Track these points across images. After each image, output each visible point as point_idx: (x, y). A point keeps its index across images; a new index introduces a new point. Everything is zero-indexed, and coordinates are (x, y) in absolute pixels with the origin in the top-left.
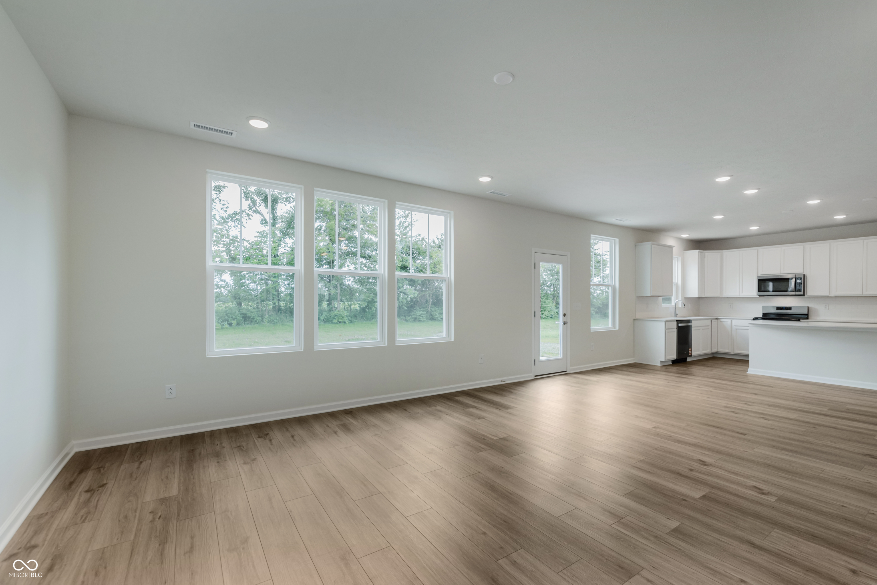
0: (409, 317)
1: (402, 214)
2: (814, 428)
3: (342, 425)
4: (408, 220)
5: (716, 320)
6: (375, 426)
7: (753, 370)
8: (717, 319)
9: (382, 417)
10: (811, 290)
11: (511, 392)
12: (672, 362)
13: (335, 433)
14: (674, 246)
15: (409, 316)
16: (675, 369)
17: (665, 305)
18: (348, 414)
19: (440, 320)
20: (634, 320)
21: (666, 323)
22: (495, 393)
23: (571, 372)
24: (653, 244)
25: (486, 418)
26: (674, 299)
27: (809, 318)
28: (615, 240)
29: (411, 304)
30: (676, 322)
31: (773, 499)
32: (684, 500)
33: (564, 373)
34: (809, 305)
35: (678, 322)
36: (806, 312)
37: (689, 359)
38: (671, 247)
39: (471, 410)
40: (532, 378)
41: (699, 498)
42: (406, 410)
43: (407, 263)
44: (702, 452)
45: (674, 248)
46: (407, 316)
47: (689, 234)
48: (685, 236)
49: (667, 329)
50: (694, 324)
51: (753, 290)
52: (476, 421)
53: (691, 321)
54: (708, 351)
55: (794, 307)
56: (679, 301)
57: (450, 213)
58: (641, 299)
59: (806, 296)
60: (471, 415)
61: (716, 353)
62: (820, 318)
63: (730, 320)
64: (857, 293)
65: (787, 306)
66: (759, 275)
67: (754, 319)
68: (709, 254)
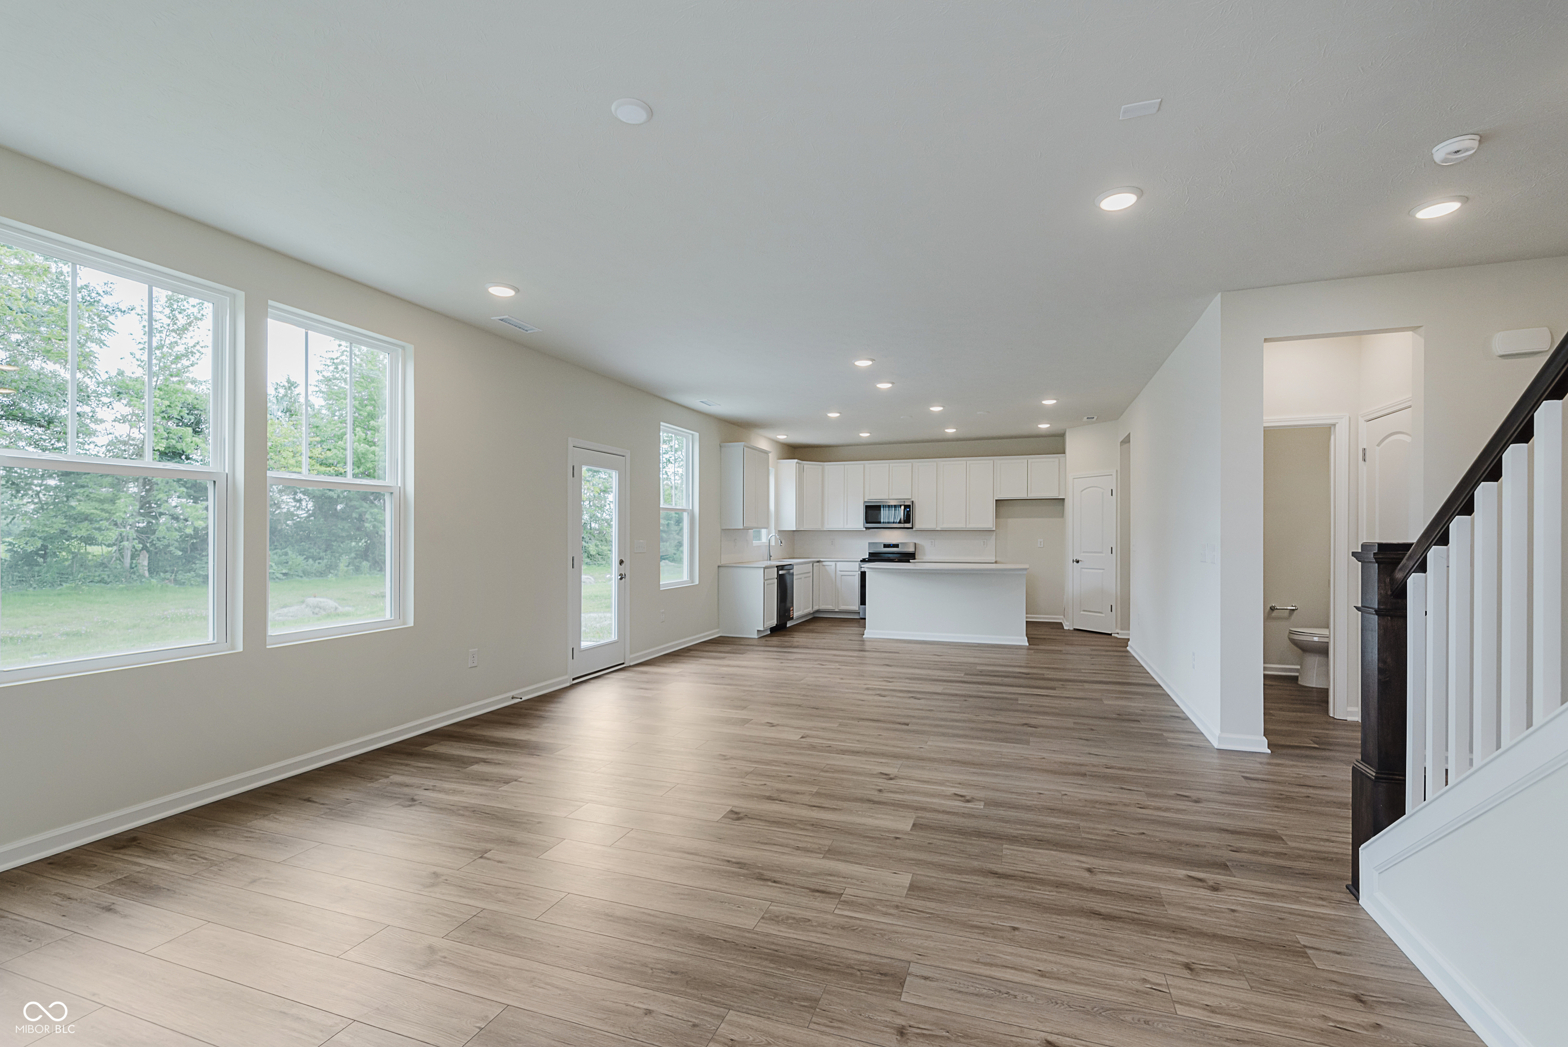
0: (188, 574)
1: (165, 323)
2: (966, 701)
3: (120, 882)
4: (184, 341)
5: (818, 564)
6: (237, 858)
7: (868, 633)
8: (818, 562)
9: (247, 831)
10: (921, 520)
11: (541, 717)
12: (771, 631)
13: (109, 909)
14: (770, 452)
15: (189, 571)
16: (775, 640)
17: (755, 543)
18: (124, 847)
19: (280, 579)
20: (719, 567)
21: (764, 570)
22: (510, 724)
23: (632, 664)
24: (744, 446)
25: (519, 780)
26: (766, 533)
27: (916, 557)
28: (693, 435)
29: (193, 543)
30: (776, 569)
31: (981, 805)
32: (897, 838)
33: (621, 668)
34: (916, 542)
35: (778, 568)
36: (911, 549)
37: (791, 623)
38: (765, 452)
39: (476, 768)
40: (568, 684)
41: (911, 830)
42: (309, 800)
43: (184, 444)
44: (877, 760)
45: (770, 454)
46: (180, 572)
47: (787, 436)
48: (782, 437)
49: (767, 580)
50: (795, 571)
51: (857, 520)
52: (500, 789)
53: (791, 567)
54: (809, 610)
55: (901, 543)
56: (771, 535)
57: (403, 348)
58: (729, 533)
59: (914, 529)
60: (483, 779)
61: (818, 611)
62: (927, 558)
63: (834, 563)
64: (961, 525)
65: (894, 542)
66: (866, 500)
67: (861, 561)
68: (808, 465)
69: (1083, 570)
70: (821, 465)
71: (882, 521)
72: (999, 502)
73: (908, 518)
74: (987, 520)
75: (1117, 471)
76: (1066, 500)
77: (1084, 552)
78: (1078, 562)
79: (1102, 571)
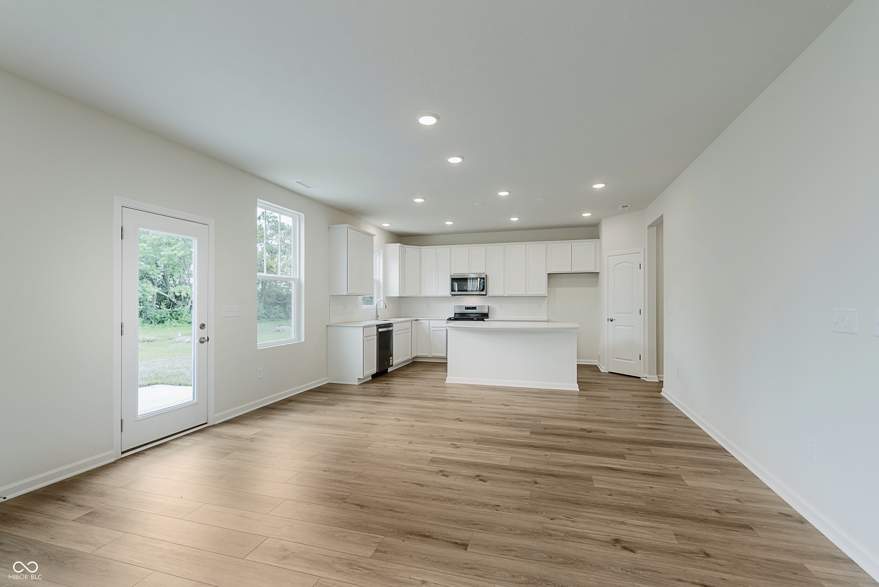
5: (416, 322)
8: (416, 320)
10: (492, 289)
12: (372, 377)
14: (375, 235)
16: (374, 387)
17: (365, 307)
20: (327, 326)
21: (364, 329)
23: (216, 423)
24: (350, 228)
26: (376, 298)
27: (489, 317)
28: (299, 215)
30: (376, 327)
33: (198, 429)
34: (489, 305)
35: (379, 326)
36: (486, 311)
37: (390, 370)
38: (372, 236)
40: (113, 460)
45: (374, 237)
47: (390, 224)
48: (386, 225)
49: (366, 336)
50: (395, 328)
51: (447, 289)
53: (392, 325)
54: (409, 357)
55: (478, 306)
56: (380, 301)
58: (334, 298)
59: (487, 296)
61: (416, 357)
62: (498, 317)
63: (428, 321)
64: (522, 293)
65: (473, 305)
66: (452, 274)
67: (448, 320)
68: (410, 249)
69: (616, 326)
70: (419, 248)
71: (468, 290)
72: (549, 275)
73: (483, 288)
74: (542, 290)
75: (644, 249)
76: (600, 273)
77: (617, 313)
78: (612, 320)
79: (632, 328)
